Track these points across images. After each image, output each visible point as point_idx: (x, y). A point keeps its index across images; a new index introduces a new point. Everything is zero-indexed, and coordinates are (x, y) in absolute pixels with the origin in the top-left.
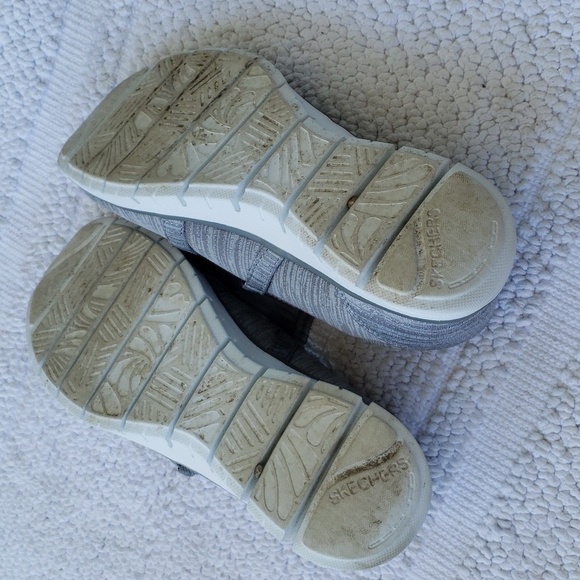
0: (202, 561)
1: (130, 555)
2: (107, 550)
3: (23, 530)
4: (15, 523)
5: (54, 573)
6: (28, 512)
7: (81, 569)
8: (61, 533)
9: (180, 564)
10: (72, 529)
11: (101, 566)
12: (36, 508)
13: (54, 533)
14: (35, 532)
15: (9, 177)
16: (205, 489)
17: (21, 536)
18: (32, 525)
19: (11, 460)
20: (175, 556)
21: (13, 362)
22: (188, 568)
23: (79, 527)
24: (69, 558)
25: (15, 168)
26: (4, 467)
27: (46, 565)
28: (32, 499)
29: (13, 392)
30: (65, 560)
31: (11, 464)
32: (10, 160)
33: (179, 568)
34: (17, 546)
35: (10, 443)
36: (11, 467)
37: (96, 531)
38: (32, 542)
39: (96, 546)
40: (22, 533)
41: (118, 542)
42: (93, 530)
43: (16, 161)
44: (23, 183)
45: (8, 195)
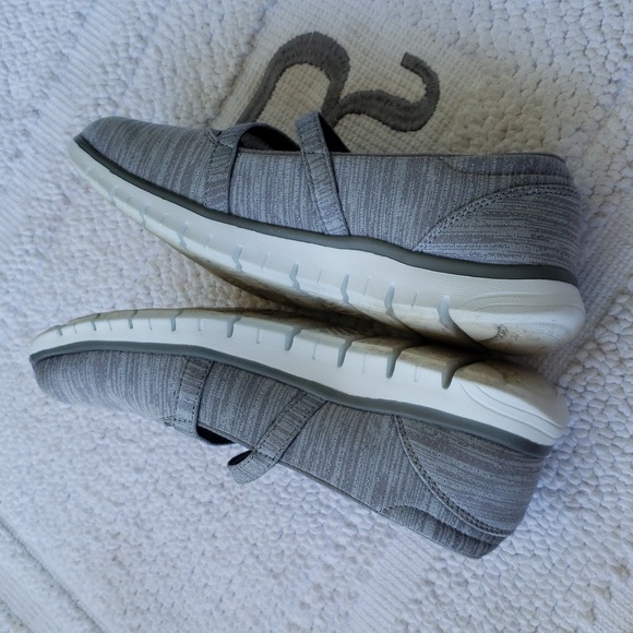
0: (209, 458)
1: (132, 448)
2: (107, 441)
3: (18, 415)
4: (10, 406)
5: (44, 463)
7: (75, 460)
8: (59, 419)
9: (185, 460)
10: (72, 416)
11: (97, 458)
13: (51, 418)
14: (31, 417)
15: (69, 32)
17: (15, 421)
18: (29, 409)
19: (19, 337)
20: (181, 450)
21: (39, 232)
22: (193, 464)
23: (80, 414)
24: (63, 447)
25: (78, 22)
26: (9, 345)
27: (37, 453)
29: (32, 264)
30: (59, 450)
31: (18, 341)
32: (73, 13)
33: (183, 464)
34: (9, 432)
35: (21, 319)
36: (17, 345)
37: (98, 421)
38: (25, 427)
39: (96, 436)
40: (16, 418)
41: (120, 433)
42: (96, 418)
43: (79, 15)
44: (83, 41)
45: (64, 51)
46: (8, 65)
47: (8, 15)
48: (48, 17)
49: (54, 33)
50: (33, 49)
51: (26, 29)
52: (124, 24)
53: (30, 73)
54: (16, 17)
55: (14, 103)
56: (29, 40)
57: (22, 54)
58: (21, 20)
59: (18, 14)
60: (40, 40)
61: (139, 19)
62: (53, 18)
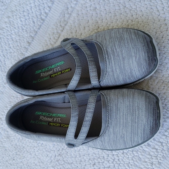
3: (4, 162)
4: (2, 159)
6: (7, 156)
8: (18, 165)
10: (22, 164)
12: (11, 155)
13: (15, 165)
14: (9, 163)
15: (25, 47)
16: (72, 157)
17: (3, 165)
18: (8, 161)
19: (6, 138)
23: (25, 164)
25: (28, 45)
26: (2, 140)
28: (10, 152)
31: (5, 140)
32: (26, 42)
35: (6, 133)
36: (5, 141)
37: (30, 166)
38: (7, 167)
40: (4, 163)
42: (30, 165)
43: (28, 42)
44: (29, 50)
45: (23, 53)
46: (5, 56)
47: (6, 41)
48: (18, 42)
49: (20, 47)
50: (13, 51)
51: (11, 46)
52: (43, 46)
53: (12, 59)
54: (8, 42)
55: (7, 67)
56: (12, 49)
57: (10, 53)
58: (10, 43)
59: (9, 41)
60: (16, 49)
61: (47, 45)
62: (20, 43)
